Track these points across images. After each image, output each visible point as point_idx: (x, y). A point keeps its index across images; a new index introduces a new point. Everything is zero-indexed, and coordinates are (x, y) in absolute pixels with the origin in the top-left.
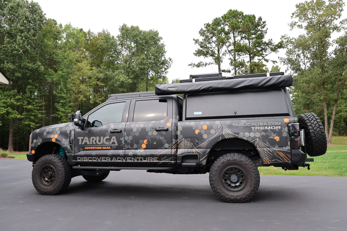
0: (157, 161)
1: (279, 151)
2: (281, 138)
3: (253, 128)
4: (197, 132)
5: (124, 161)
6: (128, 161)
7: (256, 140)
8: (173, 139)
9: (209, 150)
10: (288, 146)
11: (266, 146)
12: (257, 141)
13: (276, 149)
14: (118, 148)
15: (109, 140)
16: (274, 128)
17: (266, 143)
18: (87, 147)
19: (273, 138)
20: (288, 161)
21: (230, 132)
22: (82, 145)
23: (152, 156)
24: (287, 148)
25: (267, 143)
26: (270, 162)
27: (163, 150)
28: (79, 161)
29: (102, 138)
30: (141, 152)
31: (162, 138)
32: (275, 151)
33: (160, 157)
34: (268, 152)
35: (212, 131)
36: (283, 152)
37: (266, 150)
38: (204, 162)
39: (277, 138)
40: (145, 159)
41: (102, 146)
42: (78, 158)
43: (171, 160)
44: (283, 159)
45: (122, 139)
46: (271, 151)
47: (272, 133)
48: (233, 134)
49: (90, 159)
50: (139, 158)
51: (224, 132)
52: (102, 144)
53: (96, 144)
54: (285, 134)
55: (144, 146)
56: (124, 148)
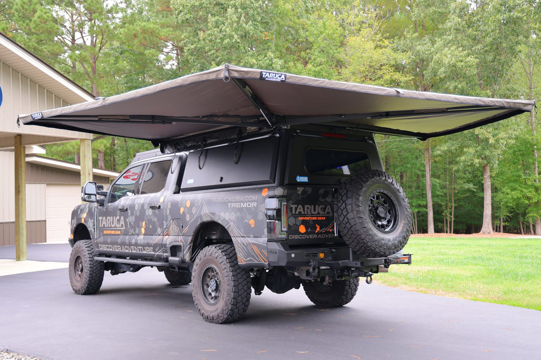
0: (153, 253)
1: (253, 244)
2: (256, 221)
3: (229, 204)
4: (182, 210)
5: (130, 251)
6: (134, 251)
7: (230, 226)
8: (164, 222)
9: (190, 239)
10: (264, 236)
11: (240, 234)
12: (232, 225)
13: (251, 240)
14: (126, 233)
15: (119, 221)
16: (249, 205)
17: (240, 230)
18: (105, 230)
19: (248, 222)
20: (265, 261)
21: (207, 212)
22: (101, 227)
23: (148, 245)
24: (263, 240)
25: (242, 229)
26: (244, 261)
27: (156, 237)
28: (101, 249)
29: (114, 217)
30: (141, 239)
31: (155, 220)
32: (249, 244)
33: (155, 247)
34: (242, 245)
35: (194, 210)
36: (258, 246)
37: (240, 242)
38: (187, 258)
39: (252, 222)
40: (144, 250)
41: (115, 230)
42: (100, 245)
43: (163, 252)
44: (258, 257)
45: (127, 220)
46: (246, 244)
47: (247, 214)
48: (210, 214)
49: (108, 247)
50: (140, 247)
51: (203, 211)
52: (114, 227)
53: (111, 227)
54: (261, 216)
55: (143, 231)
56: (130, 234)
